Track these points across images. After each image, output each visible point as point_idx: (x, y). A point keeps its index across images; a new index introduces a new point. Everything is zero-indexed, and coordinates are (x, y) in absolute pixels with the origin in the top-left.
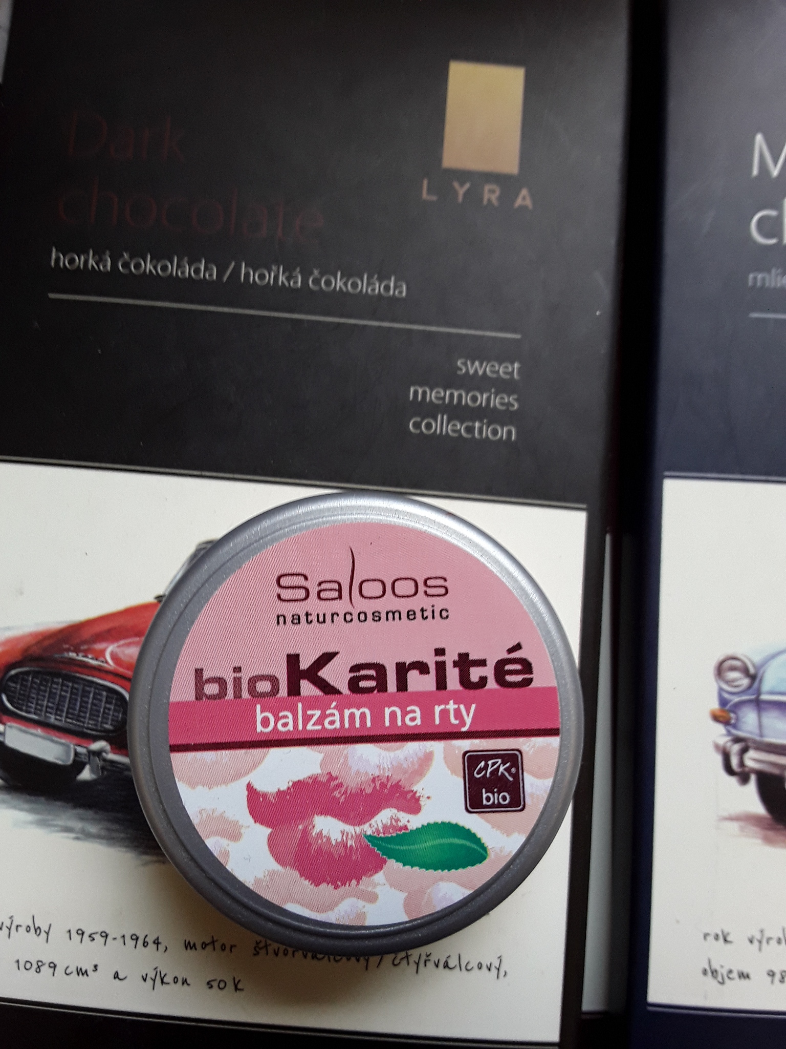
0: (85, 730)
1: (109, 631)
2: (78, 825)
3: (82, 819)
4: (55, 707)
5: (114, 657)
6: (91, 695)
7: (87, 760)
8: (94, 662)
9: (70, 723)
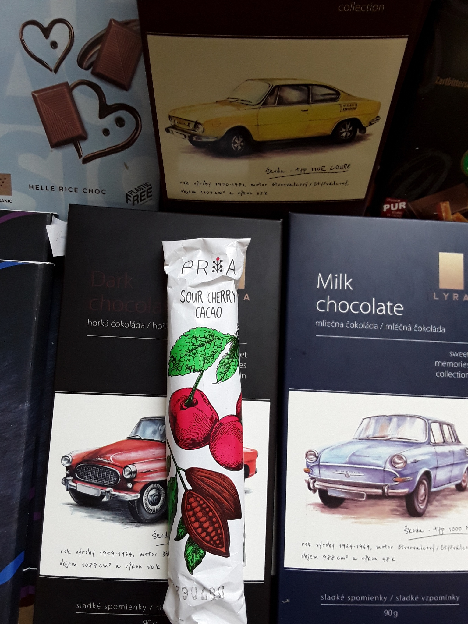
0: (104, 484)
1: (111, 450)
2: (103, 516)
3: (104, 514)
4: (94, 477)
5: (113, 459)
6: (106, 472)
7: (105, 494)
8: (106, 461)
9: (99, 482)
